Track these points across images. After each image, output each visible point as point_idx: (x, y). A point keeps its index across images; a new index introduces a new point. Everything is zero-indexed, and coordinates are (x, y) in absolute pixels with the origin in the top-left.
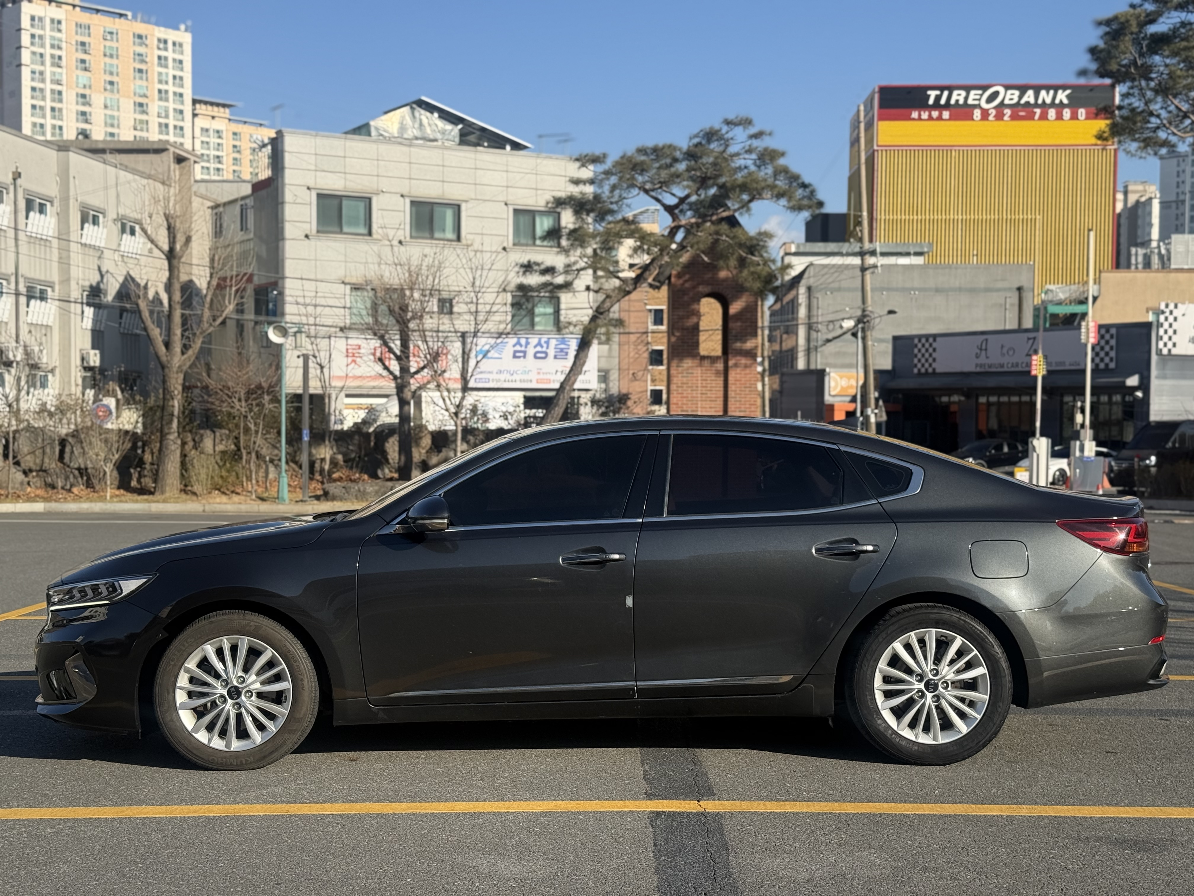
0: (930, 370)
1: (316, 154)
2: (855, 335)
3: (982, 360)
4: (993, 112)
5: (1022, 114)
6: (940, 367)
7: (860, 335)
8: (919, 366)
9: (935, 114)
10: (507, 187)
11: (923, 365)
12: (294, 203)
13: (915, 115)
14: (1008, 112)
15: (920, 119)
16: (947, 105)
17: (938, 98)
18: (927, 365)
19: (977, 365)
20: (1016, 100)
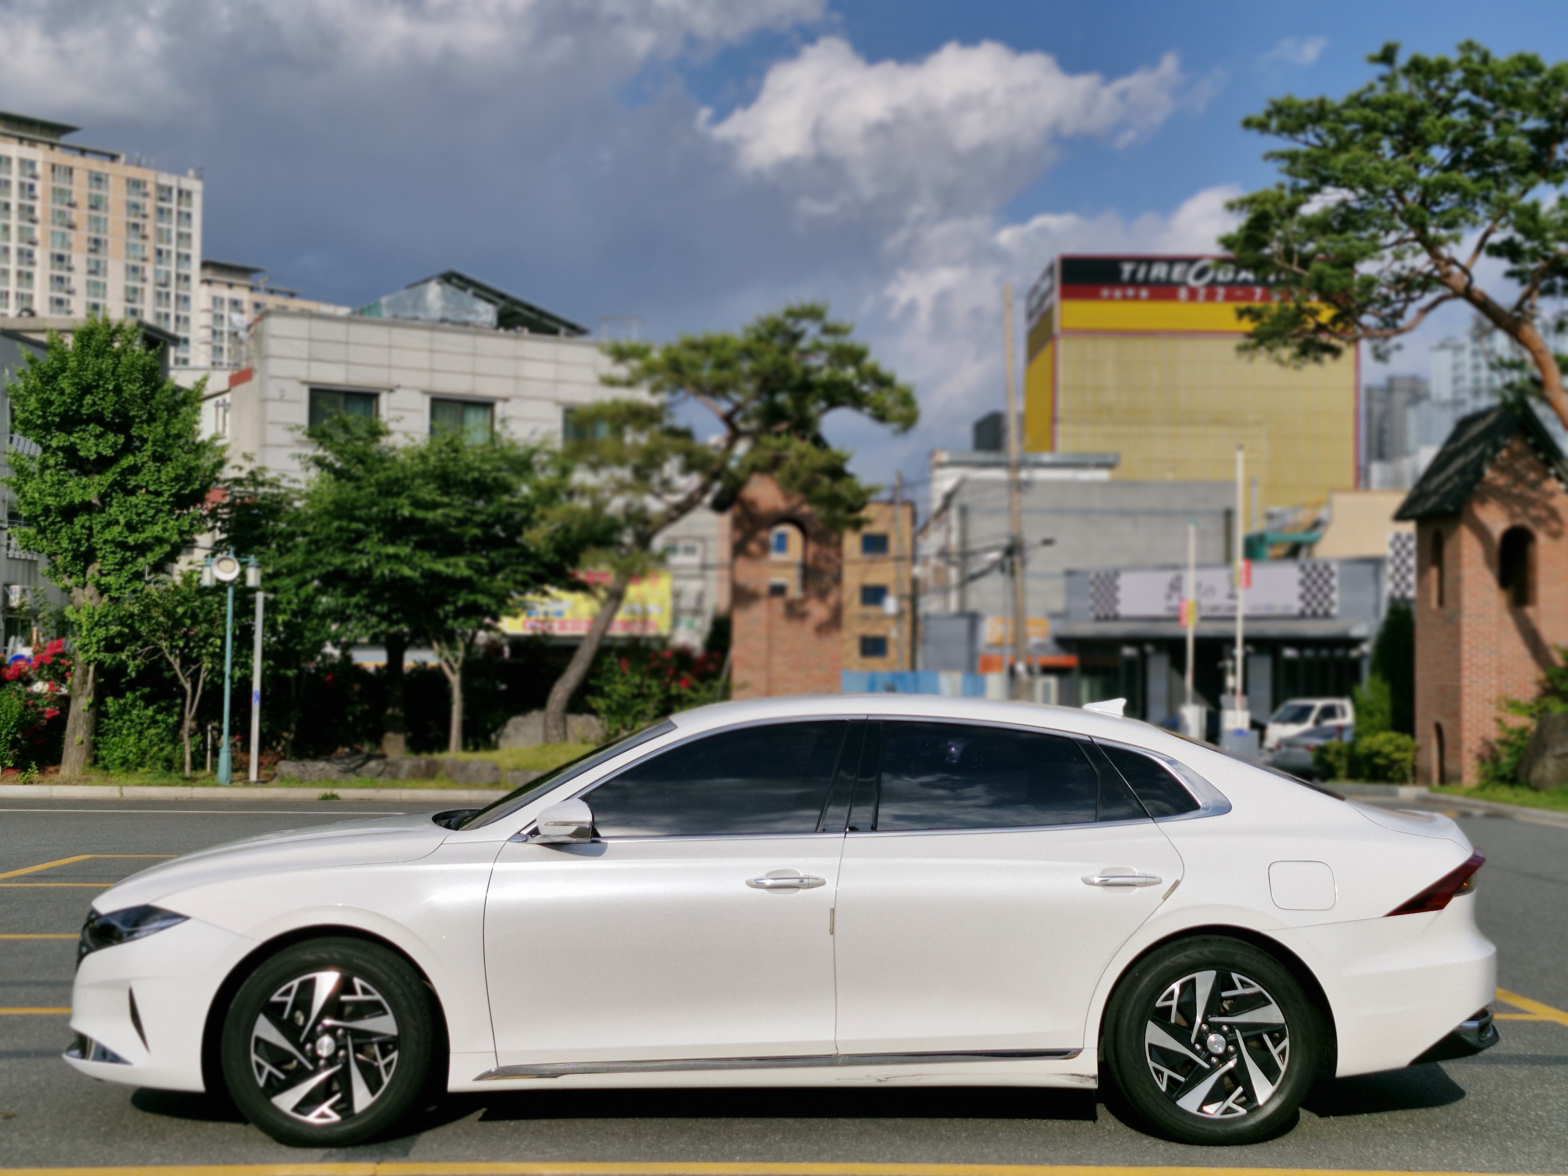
0: (1111, 614)
1: (310, 340)
2: (1003, 572)
3: (1173, 601)
4: (1202, 292)
5: (1239, 293)
6: (1124, 609)
7: (1008, 569)
8: (1097, 608)
9: (1130, 292)
10: (557, 381)
11: (1102, 608)
12: (282, 399)
13: (1105, 292)
14: (1221, 291)
15: (1111, 298)
16: (1146, 283)
17: (1134, 273)
18: (1107, 608)
19: (1168, 608)
20: (1230, 276)
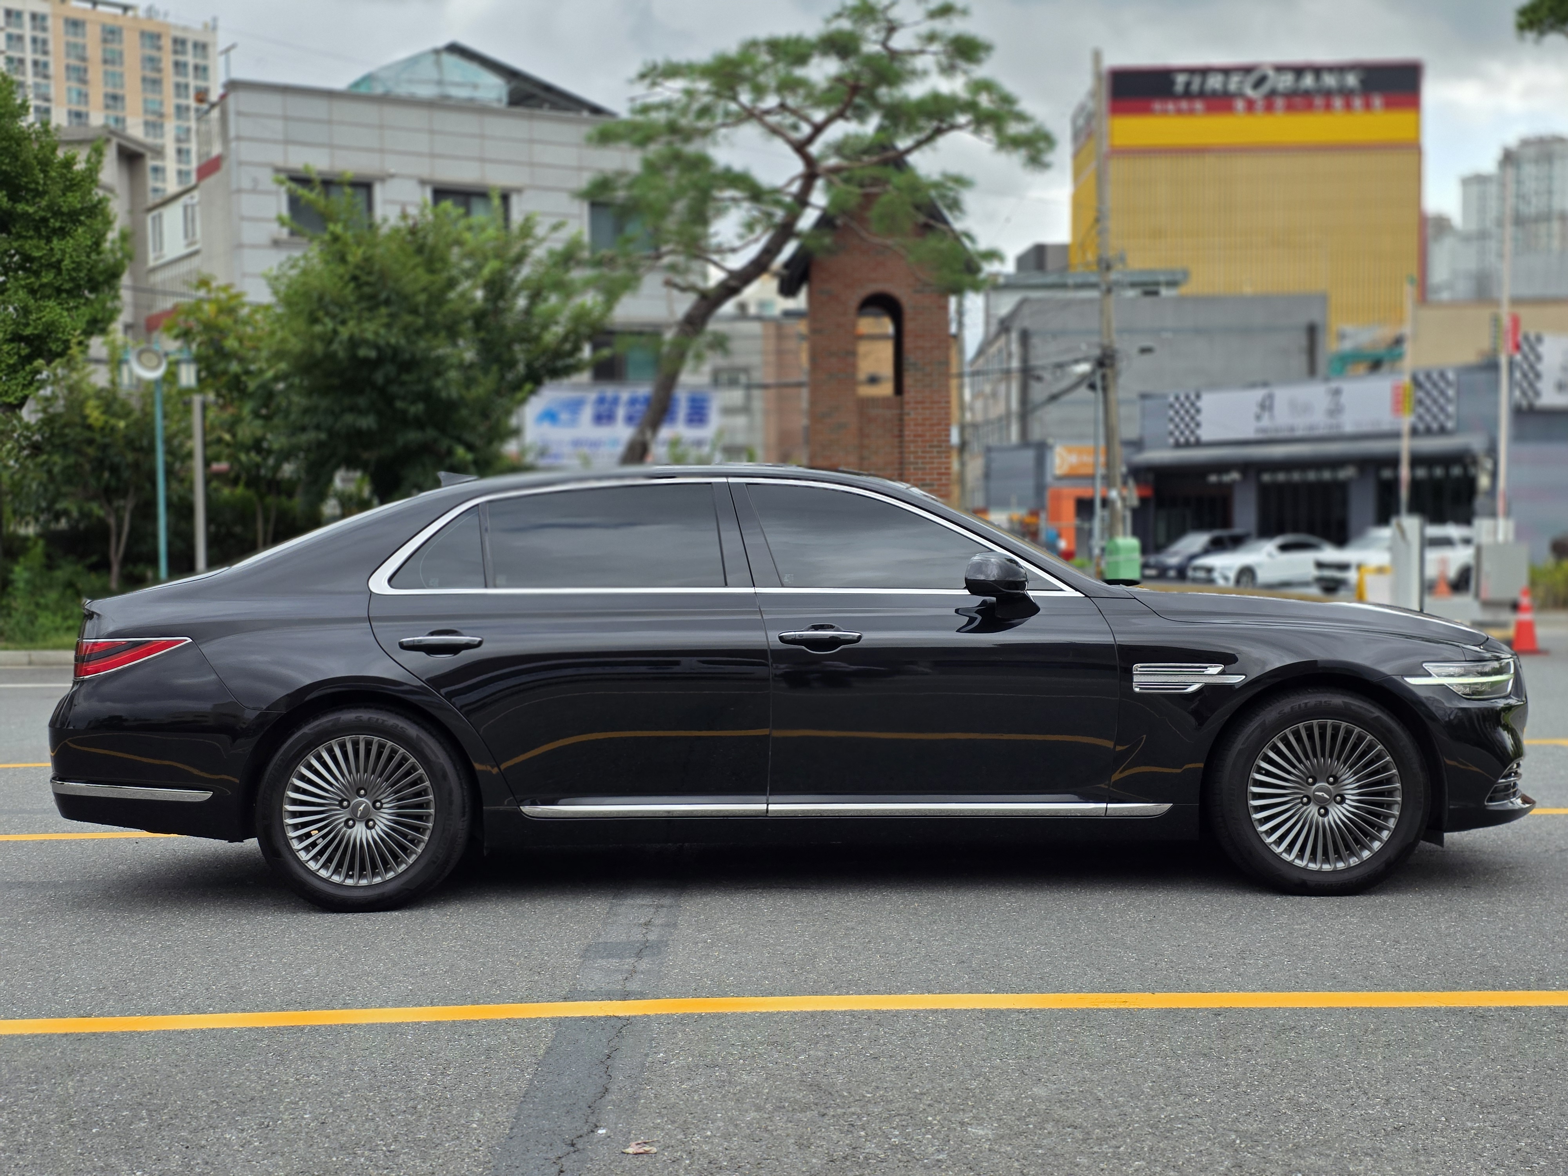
0: (1192, 439)
1: (286, 118)
2: (1092, 387)
3: (1266, 422)
4: (1260, 104)
5: (1299, 103)
6: (1206, 434)
7: (1099, 384)
8: (1177, 433)
9: (1184, 105)
11: (1182, 433)
12: (254, 191)
13: (1157, 106)
14: (1280, 102)
15: (1164, 112)
16: (1201, 95)
17: (1188, 84)
18: (1187, 433)
19: (1258, 430)
20: (1290, 85)
